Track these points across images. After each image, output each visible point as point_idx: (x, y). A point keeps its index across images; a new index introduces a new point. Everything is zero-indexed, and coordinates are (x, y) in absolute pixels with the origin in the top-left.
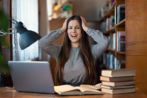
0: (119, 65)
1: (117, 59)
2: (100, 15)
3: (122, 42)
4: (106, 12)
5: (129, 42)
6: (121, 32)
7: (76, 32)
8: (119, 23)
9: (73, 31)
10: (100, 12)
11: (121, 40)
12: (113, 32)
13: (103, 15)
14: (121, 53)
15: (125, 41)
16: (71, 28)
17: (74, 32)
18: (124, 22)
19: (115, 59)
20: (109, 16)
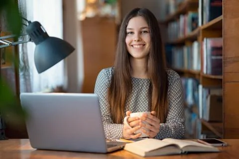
0: (207, 97)
1: (203, 87)
2: (167, 11)
3: (214, 58)
4: (180, 5)
5: (229, 58)
6: (213, 39)
7: (142, 40)
8: (207, 24)
9: (136, 39)
10: (168, 6)
11: (212, 55)
12: (193, 39)
13: (173, 11)
14: (213, 77)
15: (221, 55)
16: (132, 33)
17: (138, 41)
18: (221, 22)
19: (201, 87)
20: (184, 12)
